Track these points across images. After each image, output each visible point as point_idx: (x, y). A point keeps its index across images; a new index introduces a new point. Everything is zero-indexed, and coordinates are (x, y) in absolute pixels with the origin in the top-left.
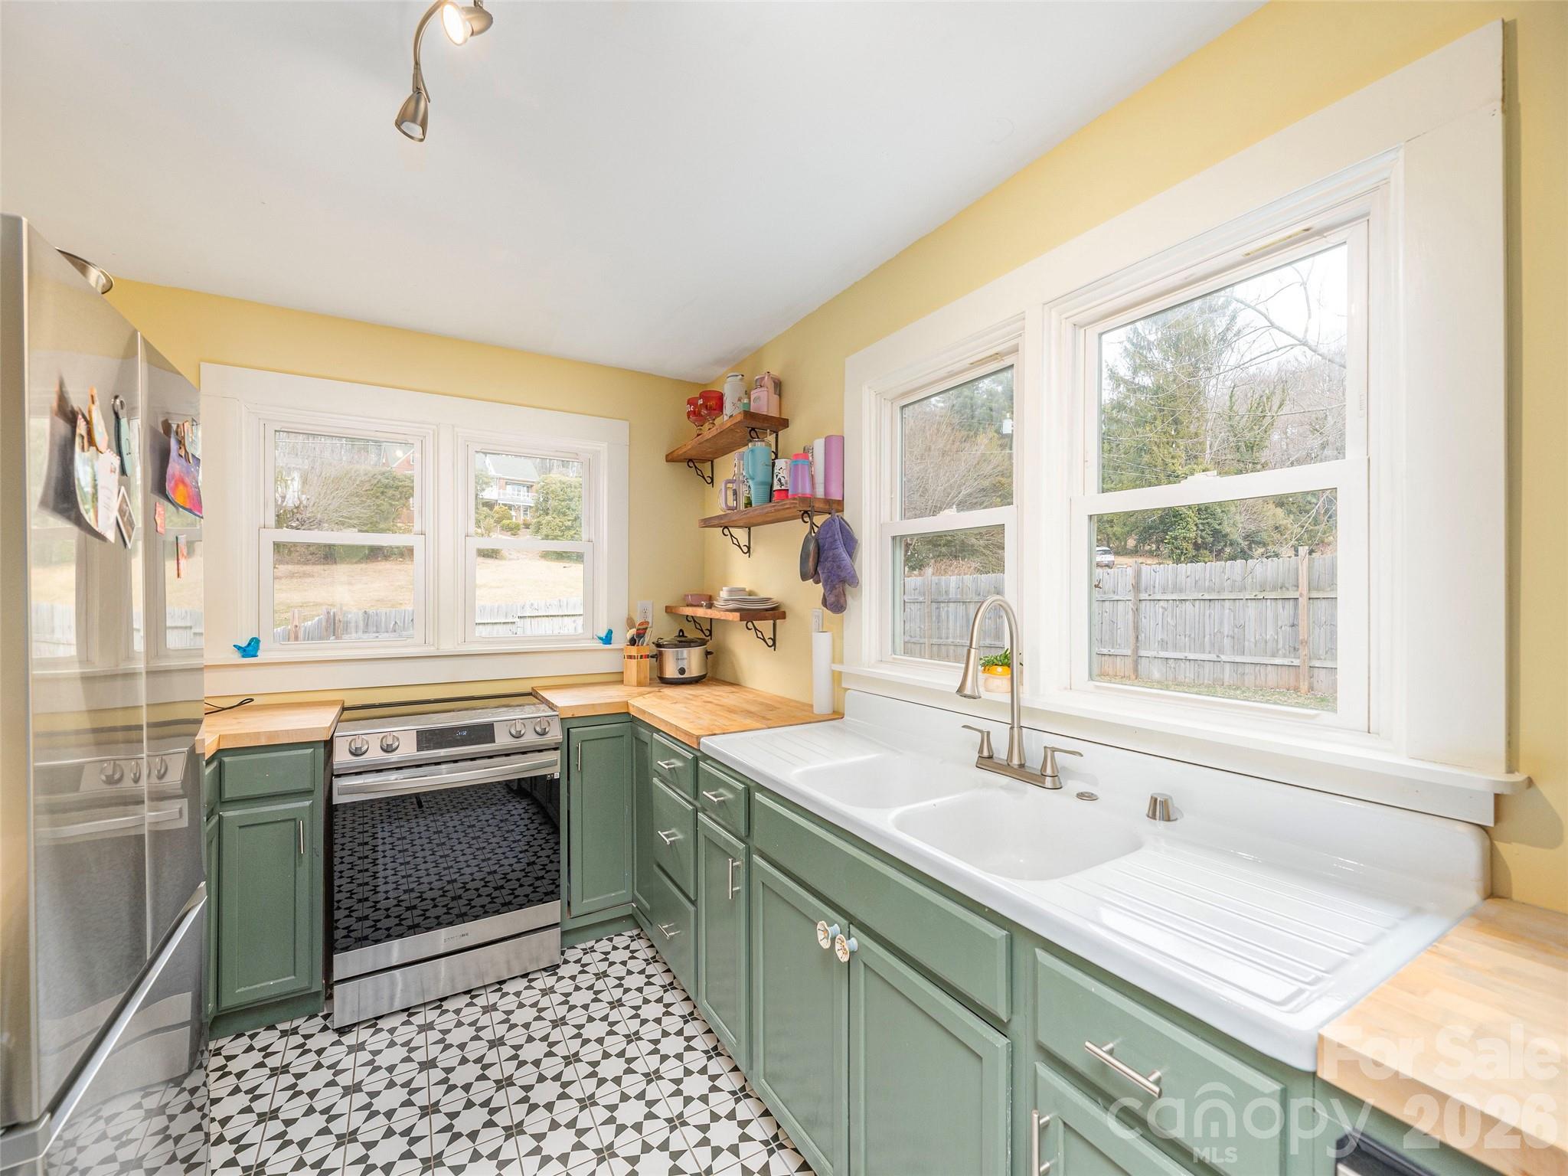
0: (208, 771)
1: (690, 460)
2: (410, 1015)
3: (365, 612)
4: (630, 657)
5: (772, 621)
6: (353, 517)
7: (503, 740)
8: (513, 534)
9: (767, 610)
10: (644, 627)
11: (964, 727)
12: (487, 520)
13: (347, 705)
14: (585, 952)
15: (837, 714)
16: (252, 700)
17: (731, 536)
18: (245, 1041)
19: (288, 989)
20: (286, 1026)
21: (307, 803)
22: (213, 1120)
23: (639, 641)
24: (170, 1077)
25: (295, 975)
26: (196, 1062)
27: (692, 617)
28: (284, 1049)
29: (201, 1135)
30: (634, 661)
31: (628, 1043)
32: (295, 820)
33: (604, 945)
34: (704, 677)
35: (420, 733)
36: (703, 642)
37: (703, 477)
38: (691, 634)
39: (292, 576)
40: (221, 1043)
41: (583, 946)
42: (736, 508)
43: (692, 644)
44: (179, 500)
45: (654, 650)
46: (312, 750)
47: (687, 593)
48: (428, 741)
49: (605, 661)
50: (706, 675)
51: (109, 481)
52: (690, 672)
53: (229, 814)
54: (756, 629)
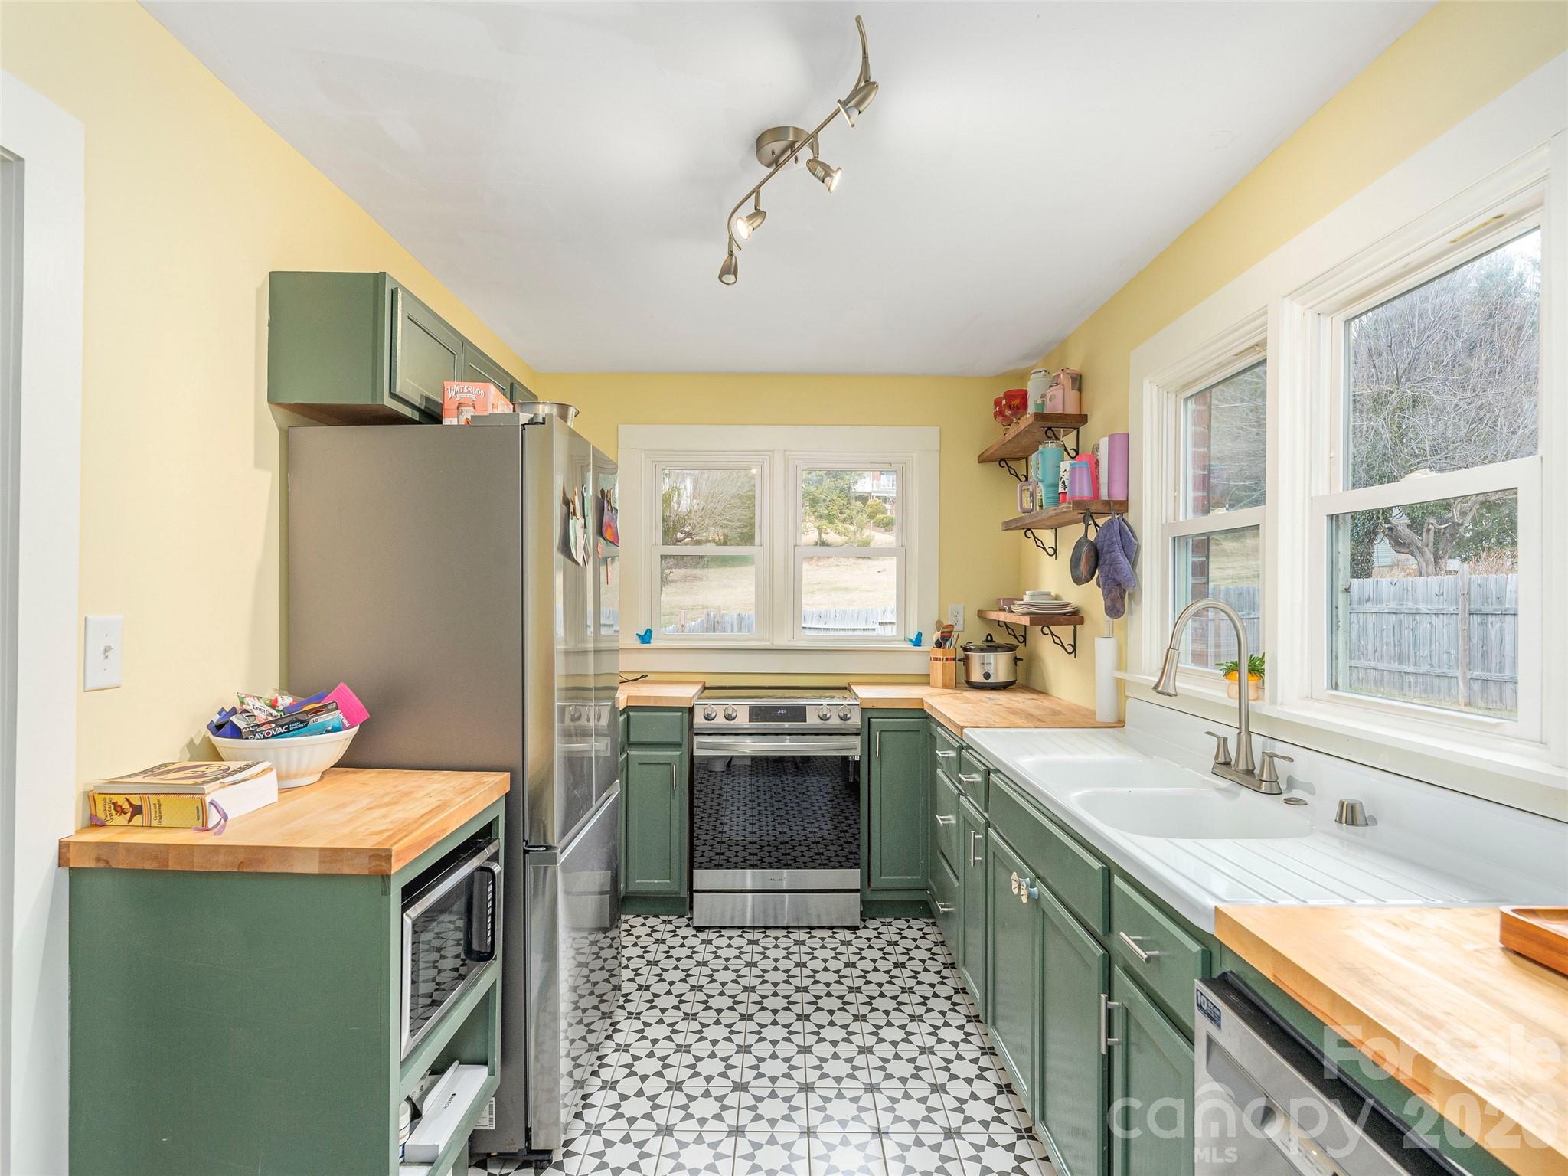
0: (622, 719)
1: (1003, 460)
2: (743, 932)
3: (739, 615)
4: (936, 659)
5: (1072, 626)
6: (735, 519)
7: (812, 720)
8: (886, 530)
9: (1065, 614)
10: (949, 630)
11: (1207, 733)
12: (860, 516)
13: (706, 685)
14: (883, 924)
15: (1120, 723)
16: (646, 676)
17: (1035, 537)
18: (641, 920)
19: (665, 889)
20: (665, 918)
21: (678, 753)
22: (623, 956)
23: (945, 644)
24: (599, 926)
25: (670, 879)
26: (614, 921)
27: (1005, 622)
28: (663, 931)
29: (617, 962)
30: (940, 664)
31: (902, 992)
32: (670, 764)
33: (902, 923)
34: (1013, 683)
35: (752, 708)
36: (1011, 648)
37: (1017, 476)
38: (1000, 639)
39: (685, 579)
40: (627, 917)
41: (883, 920)
42: (1032, 510)
43: (999, 649)
44: (608, 538)
45: (961, 654)
46: (681, 713)
47: (998, 597)
48: (757, 715)
49: (915, 662)
50: (1015, 681)
51: (580, 531)
52: (997, 677)
53: (633, 753)
54: (1052, 634)
